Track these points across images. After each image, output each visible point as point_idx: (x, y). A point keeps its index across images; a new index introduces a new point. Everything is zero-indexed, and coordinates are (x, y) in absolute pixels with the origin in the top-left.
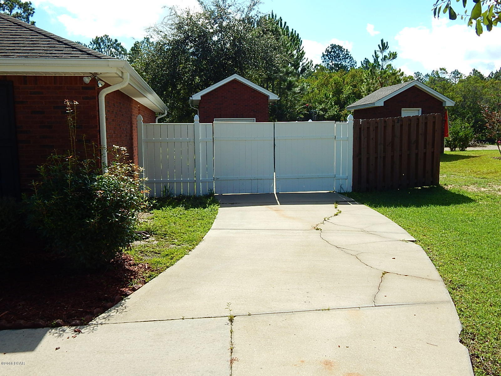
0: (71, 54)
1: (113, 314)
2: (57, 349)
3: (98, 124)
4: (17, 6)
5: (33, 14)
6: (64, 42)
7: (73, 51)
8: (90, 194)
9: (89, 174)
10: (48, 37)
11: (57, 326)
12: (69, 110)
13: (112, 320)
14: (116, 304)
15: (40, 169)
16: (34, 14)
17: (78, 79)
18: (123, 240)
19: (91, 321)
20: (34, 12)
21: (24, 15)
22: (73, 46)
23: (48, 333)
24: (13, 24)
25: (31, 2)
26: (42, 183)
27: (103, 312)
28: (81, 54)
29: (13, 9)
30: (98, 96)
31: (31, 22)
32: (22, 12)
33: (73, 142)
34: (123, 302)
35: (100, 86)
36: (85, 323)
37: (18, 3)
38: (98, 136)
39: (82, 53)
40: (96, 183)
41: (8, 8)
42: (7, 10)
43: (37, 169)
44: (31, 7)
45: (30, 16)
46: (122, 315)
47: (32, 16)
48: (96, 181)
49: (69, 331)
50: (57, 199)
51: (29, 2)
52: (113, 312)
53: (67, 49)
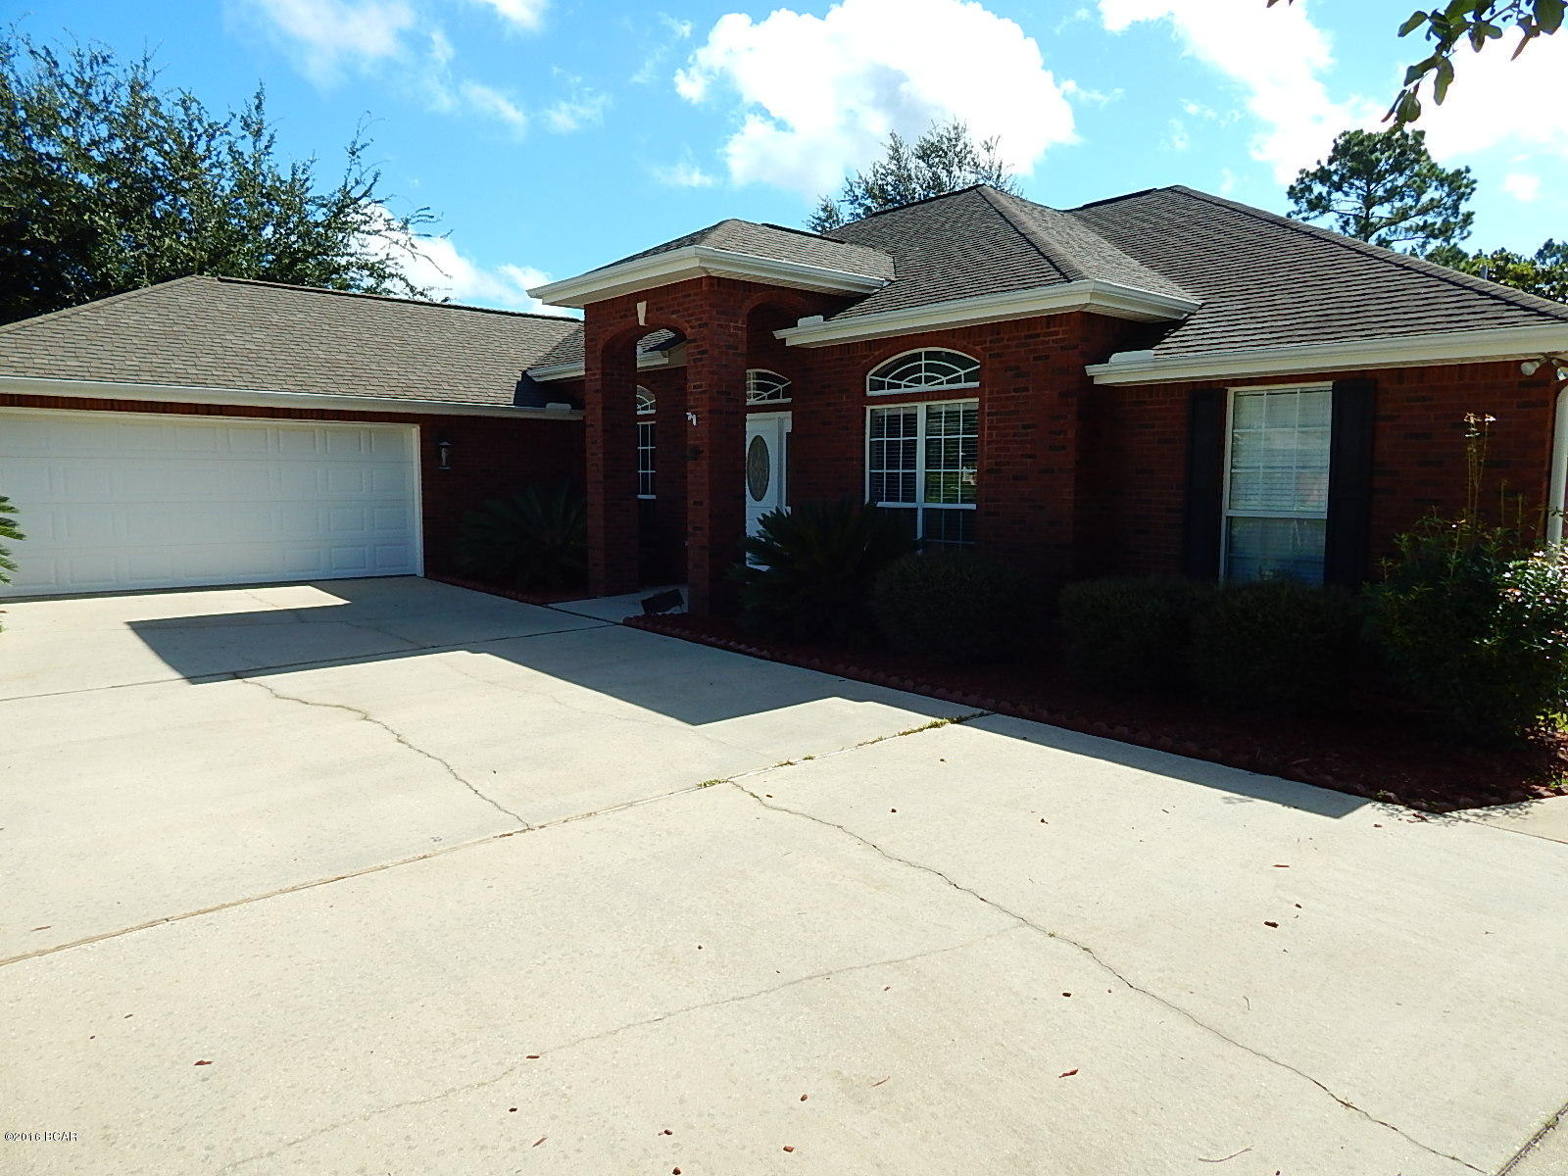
0: (1501, 318)
1: (1497, 815)
2: (1376, 826)
3: (1548, 458)
4: (1434, 184)
5: (1470, 194)
6: (1493, 293)
7: (1508, 310)
8: (1490, 593)
9: (1497, 556)
10: (1460, 285)
11: (1385, 800)
12: (1473, 433)
13: (1490, 821)
14: (1511, 803)
15: (1401, 540)
16: (1474, 193)
17: (1511, 367)
18: (1553, 694)
19: (1450, 812)
20: (1473, 190)
21: (1449, 202)
22: (1511, 300)
23: (1369, 805)
24: (1394, 268)
25: (1471, 168)
26: (1399, 565)
27: (1479, 807)
28: (1525, 316)
29: (1424, 192)
30: (1556, 398)
31: (1463, 215)
32: (1444, 195)
33: (1473, 495)
34: (1525, 804)
35: (1562, 378)
36: (1439, 811)
37: (1437, 177)
38: (1545, 484)
39: (1526, 313)
40: (1507, 575)
41: (1413, 193)
42: (1410, 199)
43: (1395, 540)
44: (1468, 179)
45: (1463, 201)
46: (1514, 821)
47: (1467, 200)
48: (1509, 571)
49: (1407, 814)
50: (1421, 593)
51: (1463, 169)
52: (1498, 813)
53: (1494, 308)
